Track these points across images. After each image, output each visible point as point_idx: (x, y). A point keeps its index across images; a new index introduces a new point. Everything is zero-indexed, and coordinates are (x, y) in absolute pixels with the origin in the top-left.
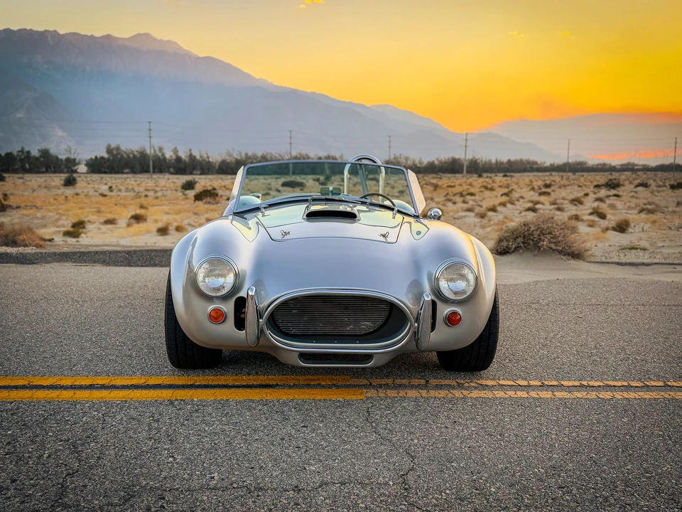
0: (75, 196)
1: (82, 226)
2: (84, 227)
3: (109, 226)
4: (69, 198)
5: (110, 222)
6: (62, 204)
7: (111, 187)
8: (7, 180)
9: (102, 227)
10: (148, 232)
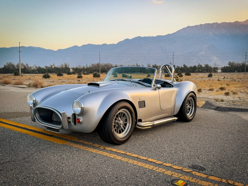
0: (208, 81)
1: (200, 91)
2: (201, 91)
3: (210, 91)
4: (206, 81)
5: (211, 90)
6: (201, 83)
7: (225, 78)
8: (191, 75)
9: (208, 92)
10: (222, 94)
